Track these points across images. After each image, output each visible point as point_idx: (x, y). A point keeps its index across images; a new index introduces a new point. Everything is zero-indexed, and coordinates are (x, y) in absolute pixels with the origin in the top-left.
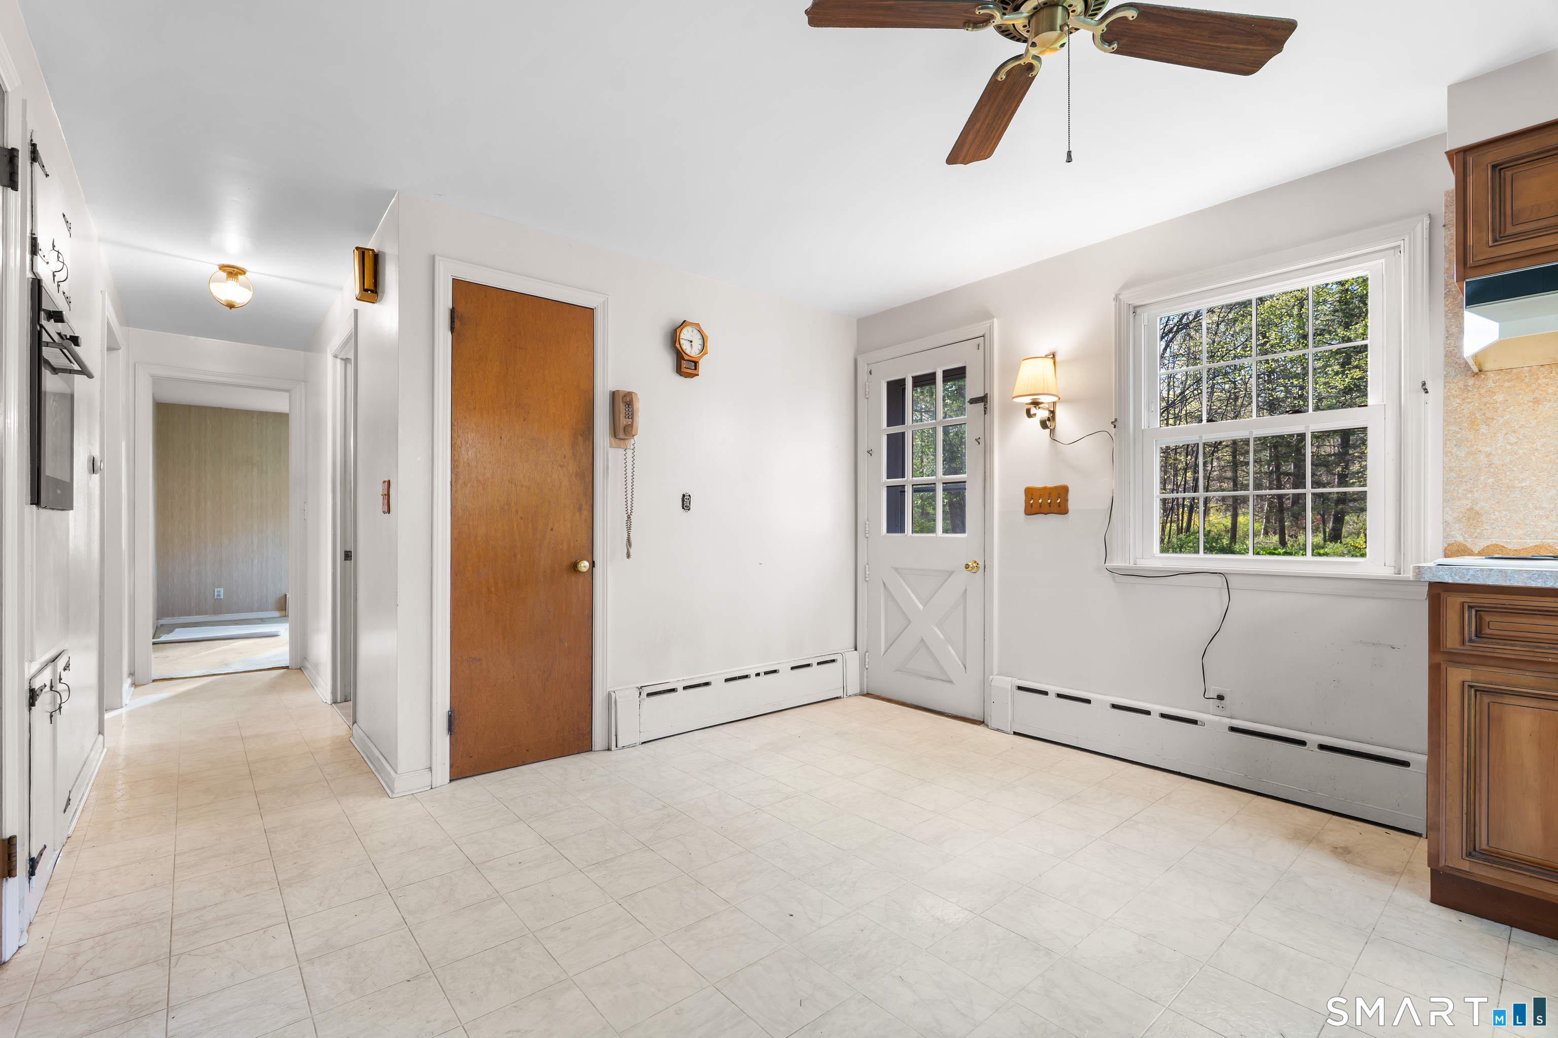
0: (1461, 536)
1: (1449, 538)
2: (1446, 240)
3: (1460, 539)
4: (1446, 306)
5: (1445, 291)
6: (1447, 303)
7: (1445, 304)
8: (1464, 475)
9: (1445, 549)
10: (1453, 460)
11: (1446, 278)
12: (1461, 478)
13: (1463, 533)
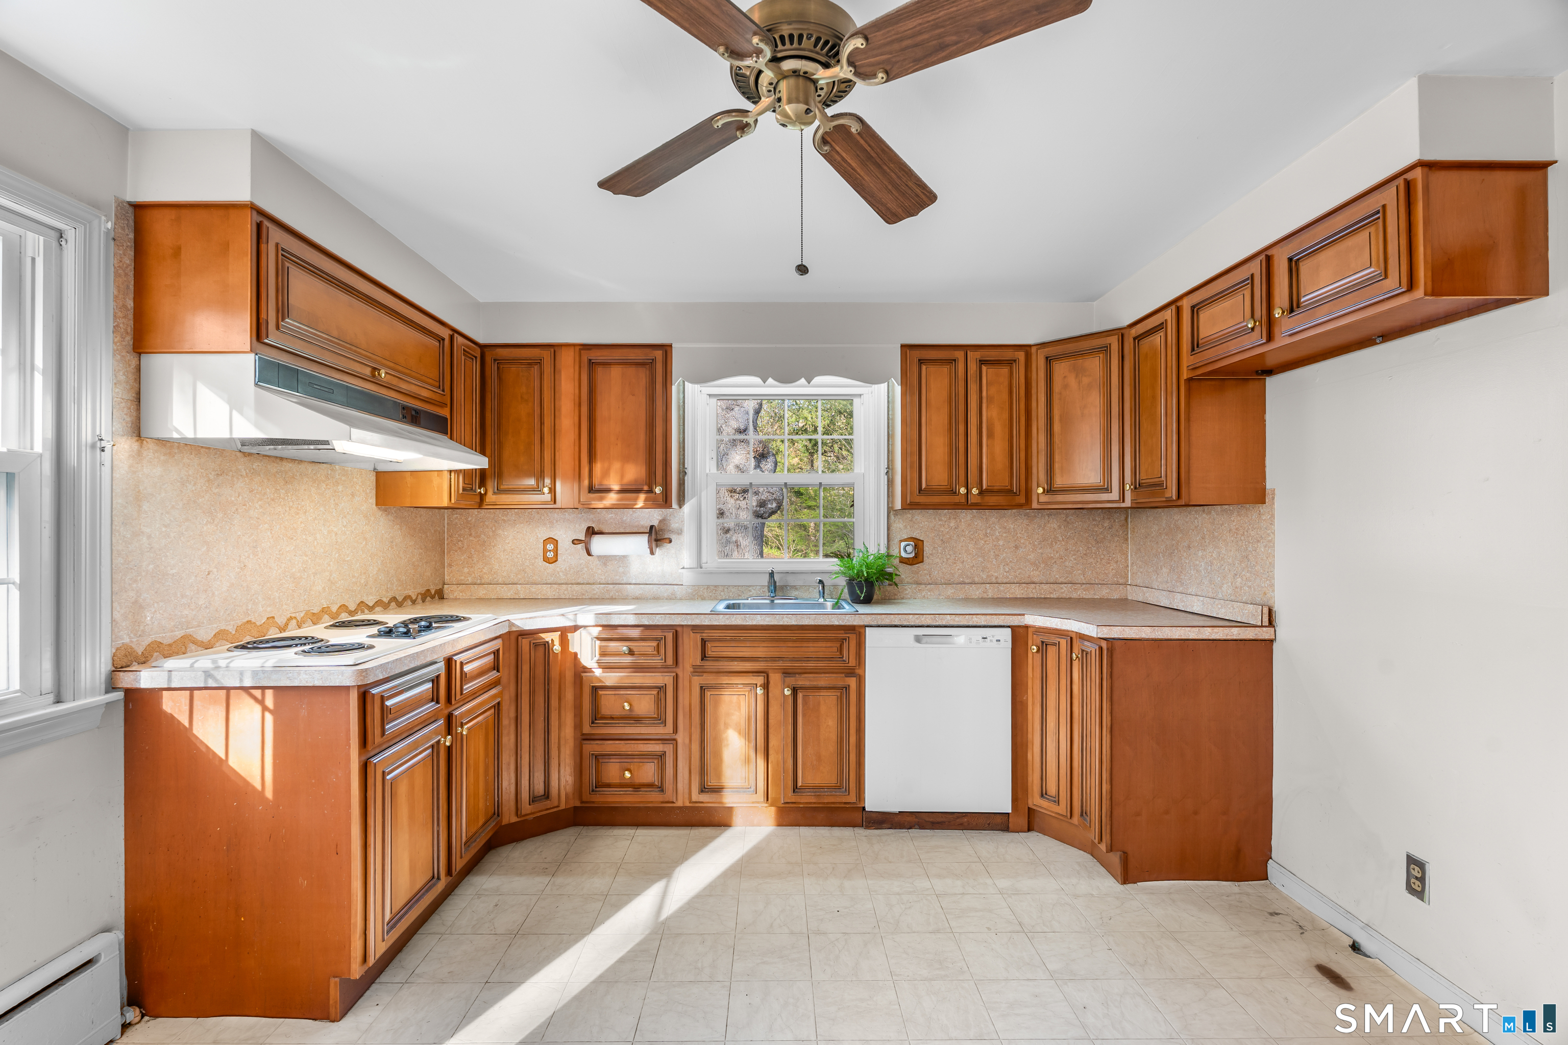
0: (128, 637)
1: (117, 641)
2: (116, 259)
3: (126, 640)
4: (114, 343)
5: (113, 324)
6: (116, 340)
7: (113, 340)
8: (129, 560)
9: (114, 656)
10: (120, 542)
11: (115, 307)
12: (128, 564)
13: (130, 633)
